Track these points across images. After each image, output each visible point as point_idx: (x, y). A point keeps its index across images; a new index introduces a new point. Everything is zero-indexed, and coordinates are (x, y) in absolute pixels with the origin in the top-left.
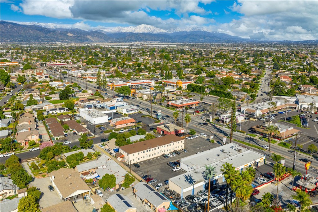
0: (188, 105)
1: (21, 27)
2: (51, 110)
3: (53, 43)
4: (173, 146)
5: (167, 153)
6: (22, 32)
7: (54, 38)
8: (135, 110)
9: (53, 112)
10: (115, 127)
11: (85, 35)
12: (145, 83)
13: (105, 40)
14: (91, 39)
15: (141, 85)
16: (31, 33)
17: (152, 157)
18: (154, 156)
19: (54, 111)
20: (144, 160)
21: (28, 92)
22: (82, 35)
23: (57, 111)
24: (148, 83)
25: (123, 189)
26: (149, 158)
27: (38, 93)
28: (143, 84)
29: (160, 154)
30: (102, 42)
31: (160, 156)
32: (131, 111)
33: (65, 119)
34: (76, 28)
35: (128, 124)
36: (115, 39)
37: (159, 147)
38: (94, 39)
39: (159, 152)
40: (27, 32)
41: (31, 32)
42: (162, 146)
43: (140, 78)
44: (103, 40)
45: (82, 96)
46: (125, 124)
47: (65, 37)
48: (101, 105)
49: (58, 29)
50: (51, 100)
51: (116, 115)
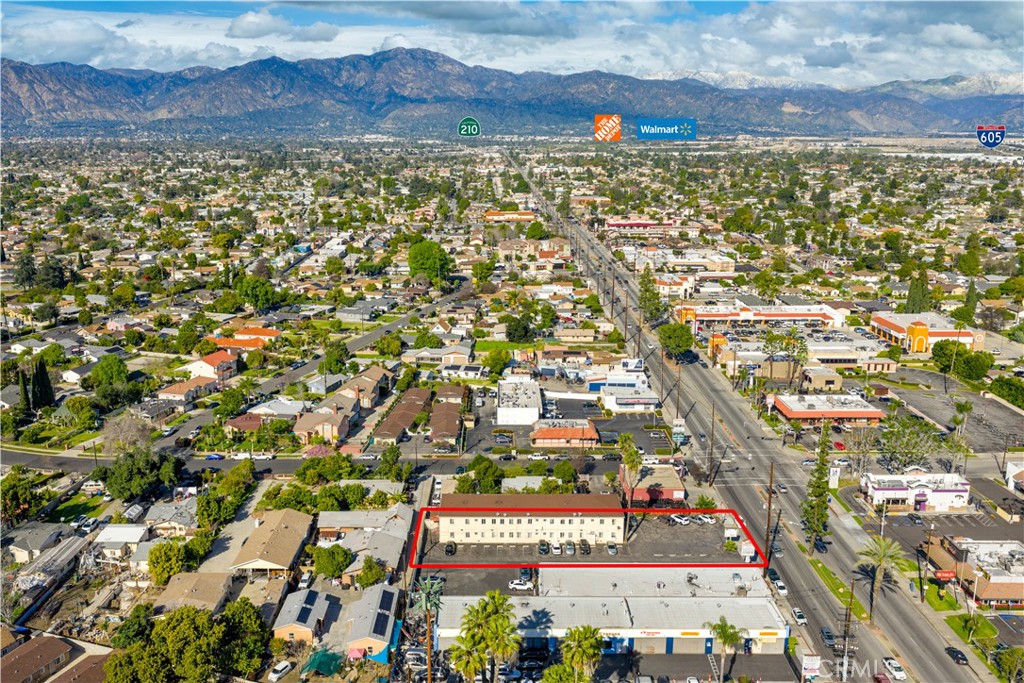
0: (836, 416)
1: (644, 88)
2: (447, 368)
3: (730, 137)
4: (582, 526)
5: (555, 542)
6: (644, 104)
7: (737, 120)
8: (645, 404)
9: (449, 375)
10: (534, 443)
11: (841, 109)
12: (810, 318)
13: (916, 125)
14: (862, 122)
15: (794, 321)
16: (670, 105)
17: (506, 540)
18: (514, 540)
19: (451, 372)
20: (483, 541)
21: (449, 311)
22: (833, 109)
23: (459, 373)
24: (820, 318)
25: (356, 589)
26: (497, 540)
27: (471, 317)
28: (800, 318)
29: (535, 540)
30: (901, 134)
31: (532, 546)
32: (633, 404)
33: (447, 397)
34: (818, 85)
35: (573, 441)
36: (956, 122)
37: (534, 519)
38: (873, 123)
39: (534, 534)
40: (660, 103)
41: (670, 102)
42: (541, 519)
43: (832, 294)
44: (910, 126)
45: (570, 339)
46: (563, 440)
47: (772, 117)
48: (577, 374)
49: (756, 89)
50: (486, 338)
51: (586, 408)
